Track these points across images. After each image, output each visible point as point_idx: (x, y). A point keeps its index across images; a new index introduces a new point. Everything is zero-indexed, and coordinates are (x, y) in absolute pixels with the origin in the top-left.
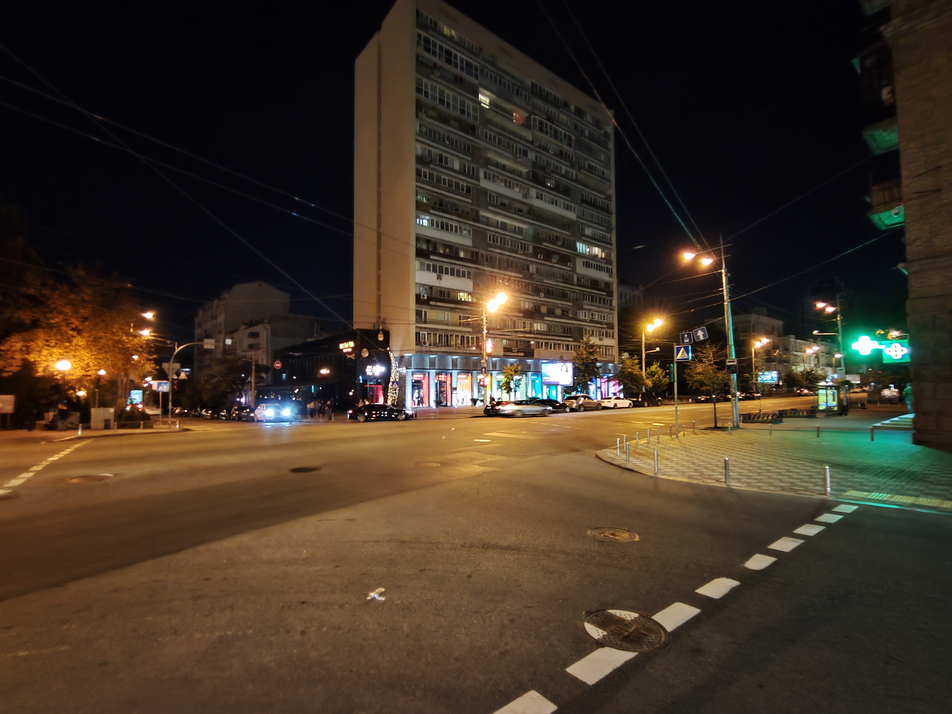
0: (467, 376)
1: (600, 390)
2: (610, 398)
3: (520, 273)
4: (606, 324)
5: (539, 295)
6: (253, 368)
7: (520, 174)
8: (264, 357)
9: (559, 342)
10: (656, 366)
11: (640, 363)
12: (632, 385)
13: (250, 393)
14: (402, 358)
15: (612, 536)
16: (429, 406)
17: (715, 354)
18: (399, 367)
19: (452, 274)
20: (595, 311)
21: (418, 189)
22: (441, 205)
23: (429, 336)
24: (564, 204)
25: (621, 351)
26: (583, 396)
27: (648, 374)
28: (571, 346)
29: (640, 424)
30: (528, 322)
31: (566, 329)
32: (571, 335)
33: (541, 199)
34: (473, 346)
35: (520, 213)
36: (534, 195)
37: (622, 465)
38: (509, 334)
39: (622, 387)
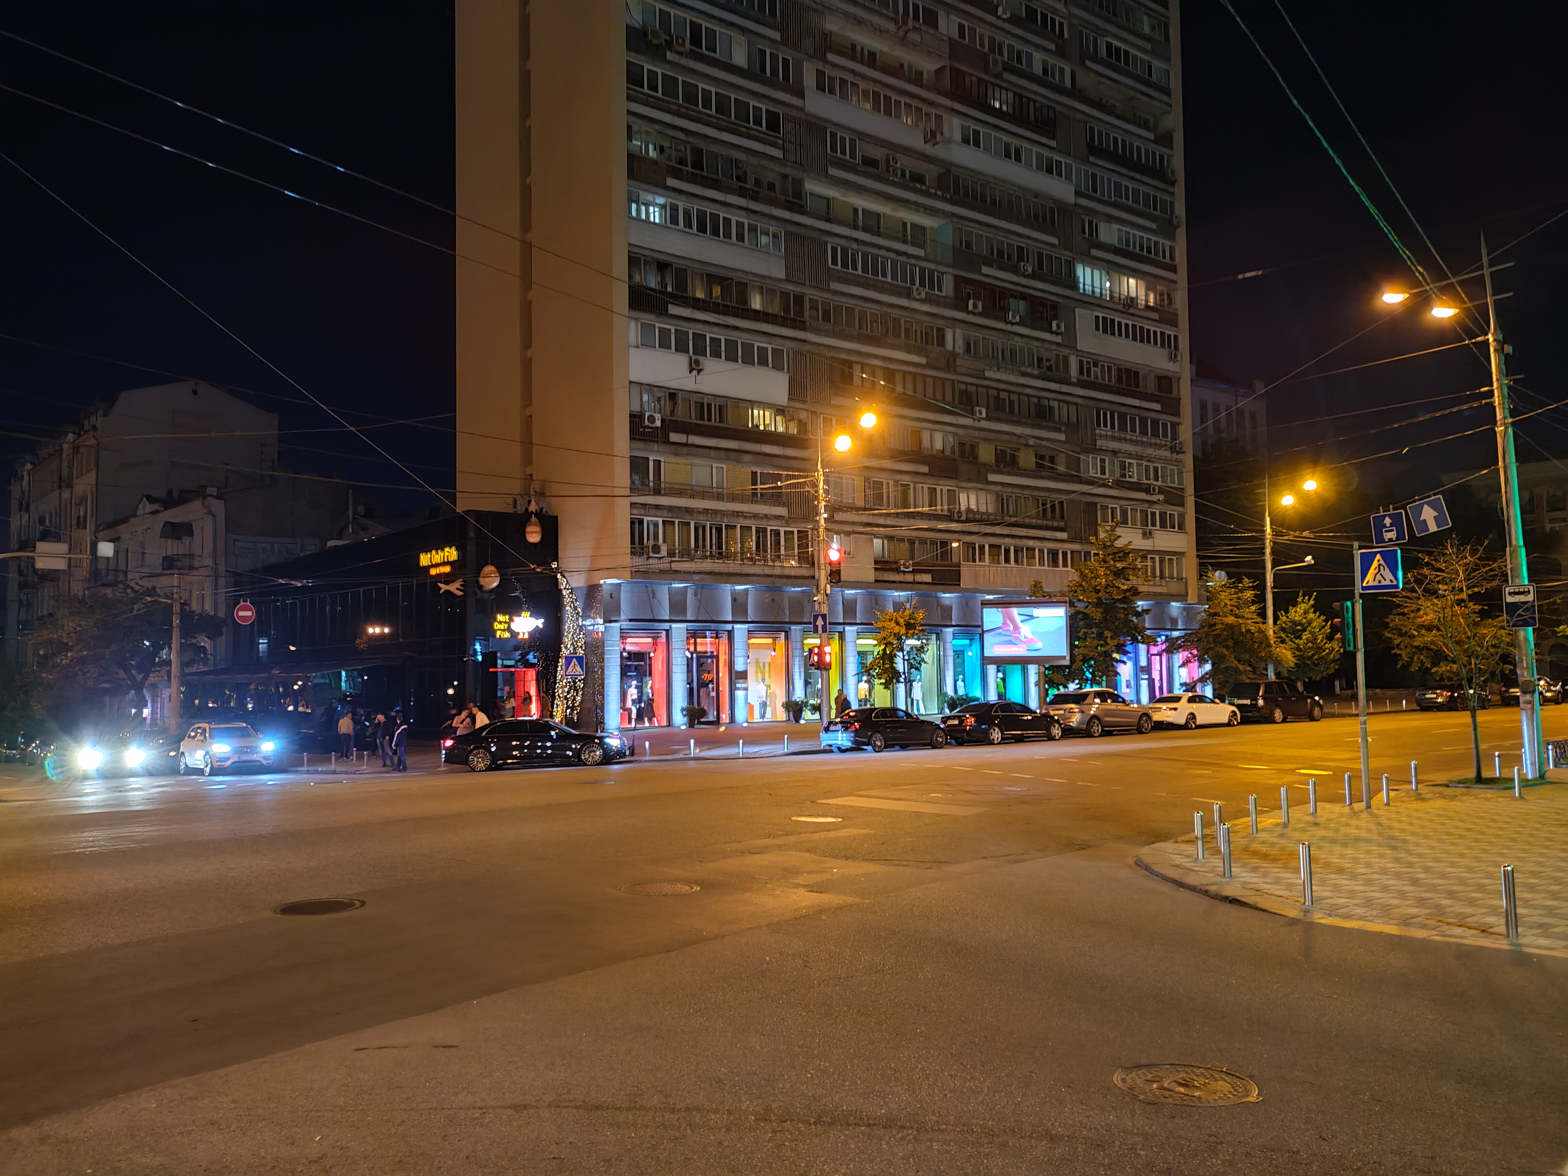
0: (774, 639)
1: (1147, 677)
2: (1178, 699)
3: (919, 352)
4: (1161, 491)
5: (973, 413)
6: (176, 621)
7: (917, 78)
8: (208, 593)
9: (1031, 543)
10: (1303, 606)
11: (1260, 599)
12: (1239, 661)
13: (166, 693)
14: (592, 590)
15: (1182, 1090)
16: (670, 723)
17: (1470, 571)
18: (585, 617)
19: (731, 357)
20: (1130, 455)
21: (632, 119)
22: (698, 165)
23: (669, 528)
24: (1039, 156)
25: (1204, 568)
26: (1098, 694)
27: (1283, 630)
28: (1065, 554)
29: (1260, 772)
30: (943, 487)
31: (1049, 506)
32: (1062, 524)
33: (977, 144)
34: (789, 557)
35: (919, 186)
36: (957, 136)
37: (1212, 888)
38: (889, 521)
39: (1208, 667)
